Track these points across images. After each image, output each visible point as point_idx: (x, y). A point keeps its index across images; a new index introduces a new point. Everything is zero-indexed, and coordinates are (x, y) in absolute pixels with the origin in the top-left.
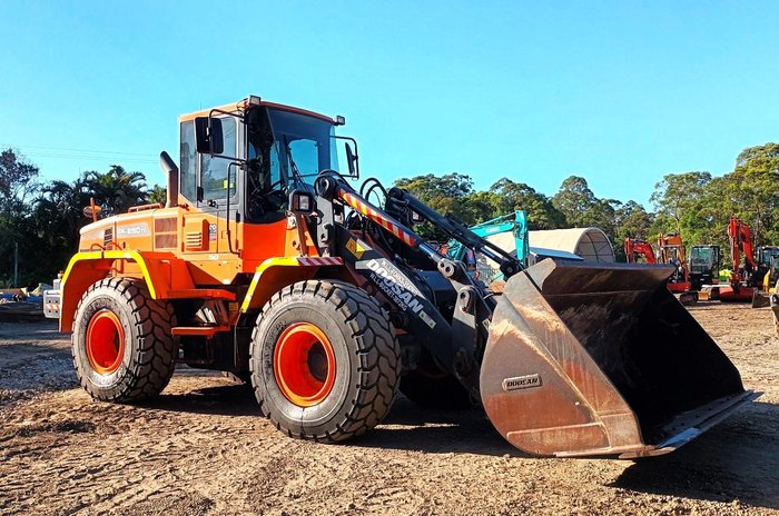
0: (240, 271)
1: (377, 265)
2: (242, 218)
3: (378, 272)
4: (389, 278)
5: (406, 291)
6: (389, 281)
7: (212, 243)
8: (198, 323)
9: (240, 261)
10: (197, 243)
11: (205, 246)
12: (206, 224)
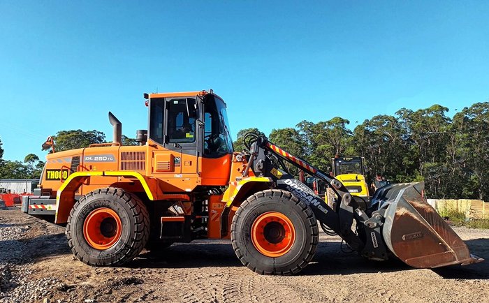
0: (200, 184)
1: (291, 182)
2: (200, 154)
3: (292, 185)
4: (299, 188)
5: (309, 195)
6: (299, 190)
7: (177, 169)
8: (171, 214)
9: (200, 179)
10: (167, 167)
11: (172, 170)
12: (172, 157)
